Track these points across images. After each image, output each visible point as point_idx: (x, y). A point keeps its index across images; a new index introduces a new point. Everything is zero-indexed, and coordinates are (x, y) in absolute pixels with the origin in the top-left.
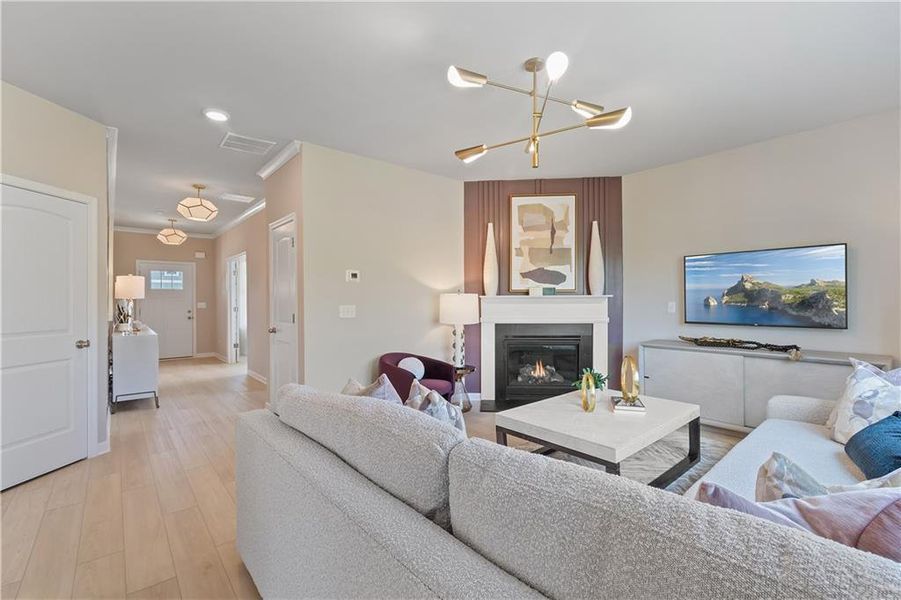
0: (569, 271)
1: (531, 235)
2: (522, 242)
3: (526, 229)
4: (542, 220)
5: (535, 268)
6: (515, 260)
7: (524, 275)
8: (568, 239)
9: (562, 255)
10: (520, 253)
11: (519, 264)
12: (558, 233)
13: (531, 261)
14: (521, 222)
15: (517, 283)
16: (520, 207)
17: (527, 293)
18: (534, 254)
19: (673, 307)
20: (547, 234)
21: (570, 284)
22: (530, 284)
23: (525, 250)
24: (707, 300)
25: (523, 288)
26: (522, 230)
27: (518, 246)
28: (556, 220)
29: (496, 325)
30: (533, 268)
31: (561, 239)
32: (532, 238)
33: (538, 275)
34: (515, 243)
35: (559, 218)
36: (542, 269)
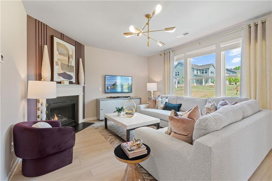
0: (73, 74)
1: (62, 57)
2: (58, 59)
3: (60, 54)
4: (65, 52)
5: (63, 72)
6: (56, 67)
7: (59, 75)
8: (73, 63)
9: (71, 68)
10: (57, 65)
11: (57, 69)
12: (70, 59)
13: (62, 69)
14: (58, 50)
15: (56, 78)
16: (57, 43)
17: (60, 83)
18: (63, 65)
19: (101, 89)
20: (67, 58)
21: (74, 80)
22: (61, 79)
23: (59, 63)
25: (59, 80)
26: (58, 54)
27: (56, 61)
29: (46, 99)
30: (62, 72)
31: (71, 62)
32: (62, 59)
33: (64, 76)
34: (55, 60)
35: (70, 53)
36: (65, 73)
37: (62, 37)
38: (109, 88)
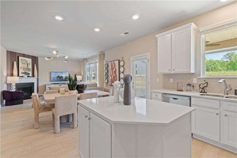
0: (31, 73)
1: (23, 65)
2: (22, 66)
3: (22, 64)
4: (25, 62)
6: (20, 70)
7: (22, 73)
8: (30, 67)
9: (29, 70)
10: (21, 68)
11: (21, 71)
12: (28, 65)
13: (23, 70)
14: (21, 62)
15: (20, 75)
16: (21, 59)
17: (23, 77)
18: (24, 69)
19: (48, 79)
21: (31, 75)
22: (23, 75)
24: (54, 78)
25: (22, 76)
28: (28, 63)
29: (16, 83)
30: (24, 72)
31: (29, 67)
33: (25, 73)
34: (20, 66)
35: (29, 62)
36: (25, 72)
37: (24, 56)
38: (55, 78)
